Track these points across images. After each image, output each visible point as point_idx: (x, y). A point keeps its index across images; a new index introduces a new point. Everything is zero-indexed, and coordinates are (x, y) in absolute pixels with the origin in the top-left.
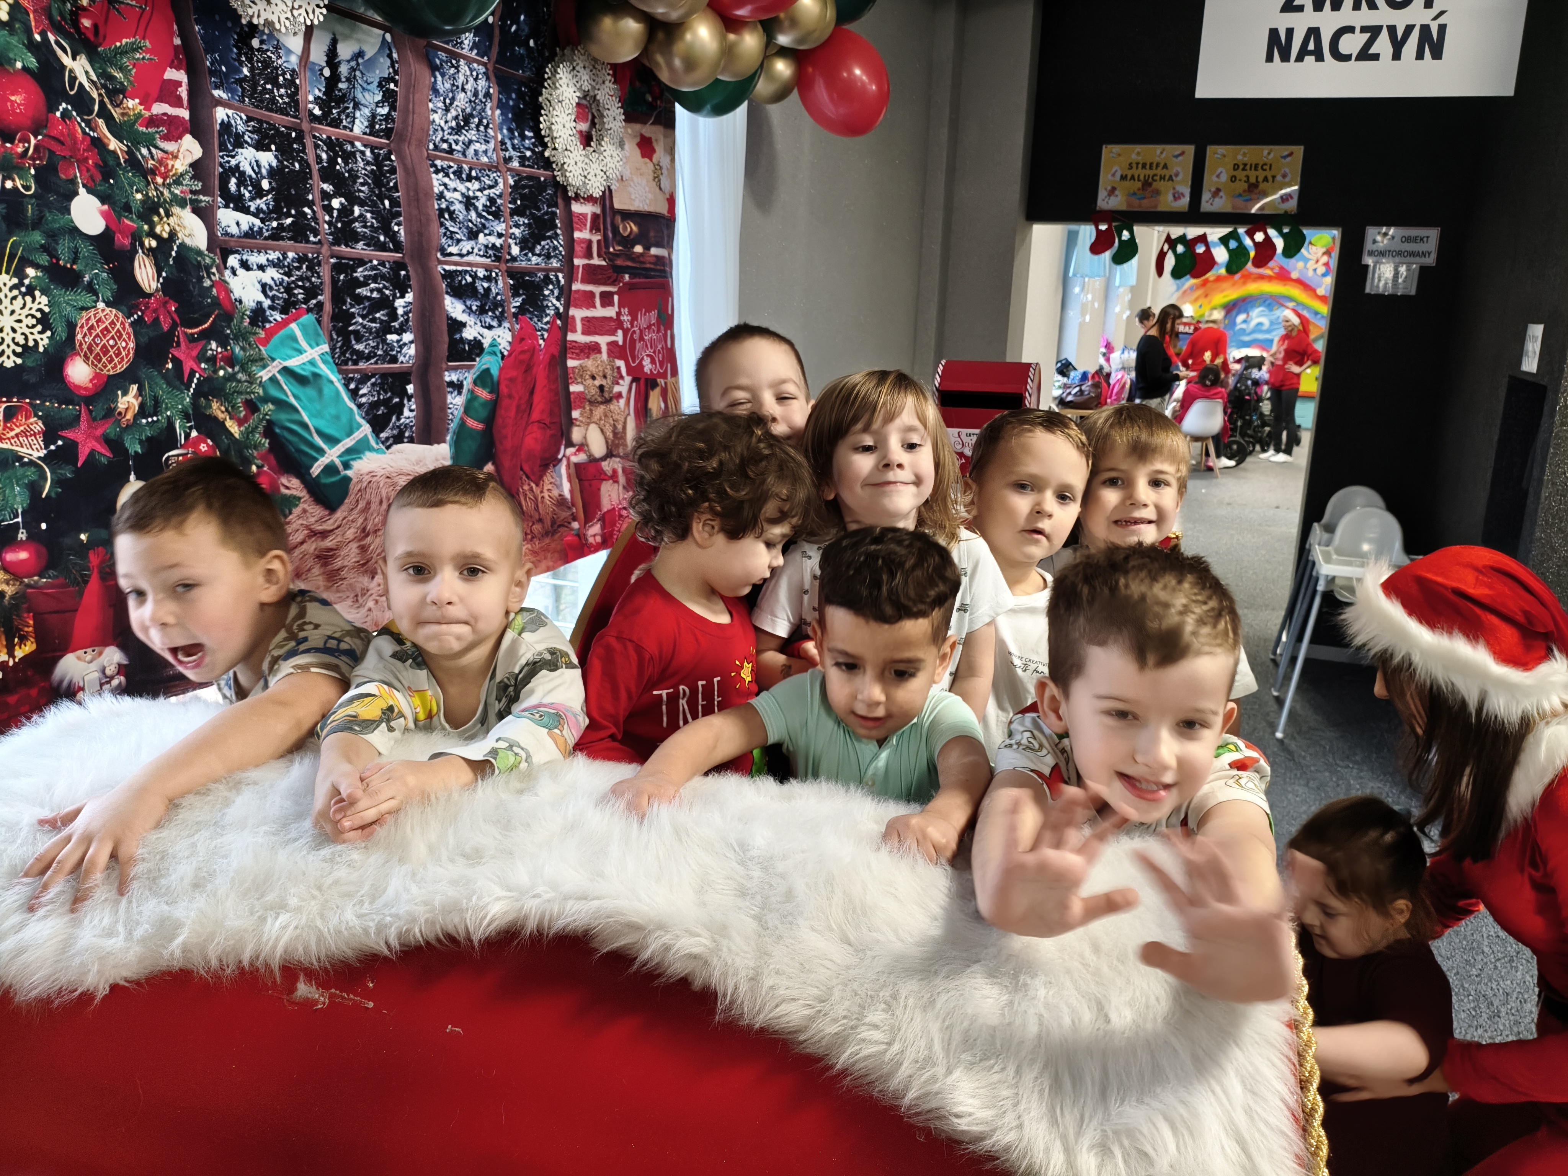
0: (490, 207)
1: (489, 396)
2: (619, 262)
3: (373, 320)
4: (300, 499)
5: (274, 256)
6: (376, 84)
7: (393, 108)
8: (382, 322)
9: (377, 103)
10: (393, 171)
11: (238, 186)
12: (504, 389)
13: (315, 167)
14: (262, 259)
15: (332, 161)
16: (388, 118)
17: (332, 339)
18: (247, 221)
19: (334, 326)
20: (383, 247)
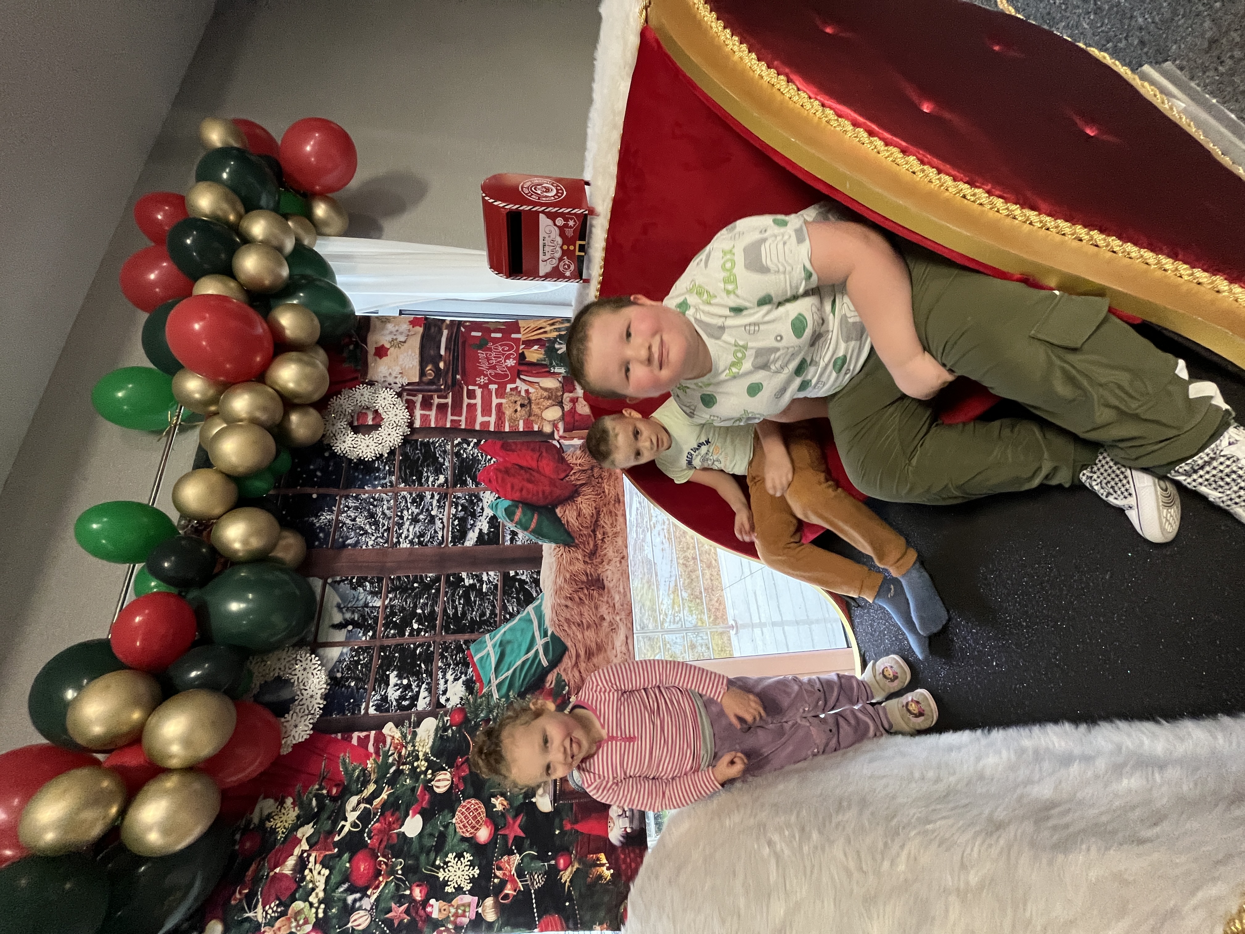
0: (417, 502)
1: (520, 509)
2: (450, 382)
3: (475, 601)
4: (558, 674)
5: (440, 675)
6: (353, 592)
7: (365, 579)
8: (476, 596)
9: (365, 590)
10: (399, 578)
11: (406, 700)
12: (517, 496)
13: (398, 640)
14: (442, 682)
15: (395, 626)
16: (371, 583)
17: (483, 632)
18: (423, 693)
19: (478, 631)
20: (438, 590)
